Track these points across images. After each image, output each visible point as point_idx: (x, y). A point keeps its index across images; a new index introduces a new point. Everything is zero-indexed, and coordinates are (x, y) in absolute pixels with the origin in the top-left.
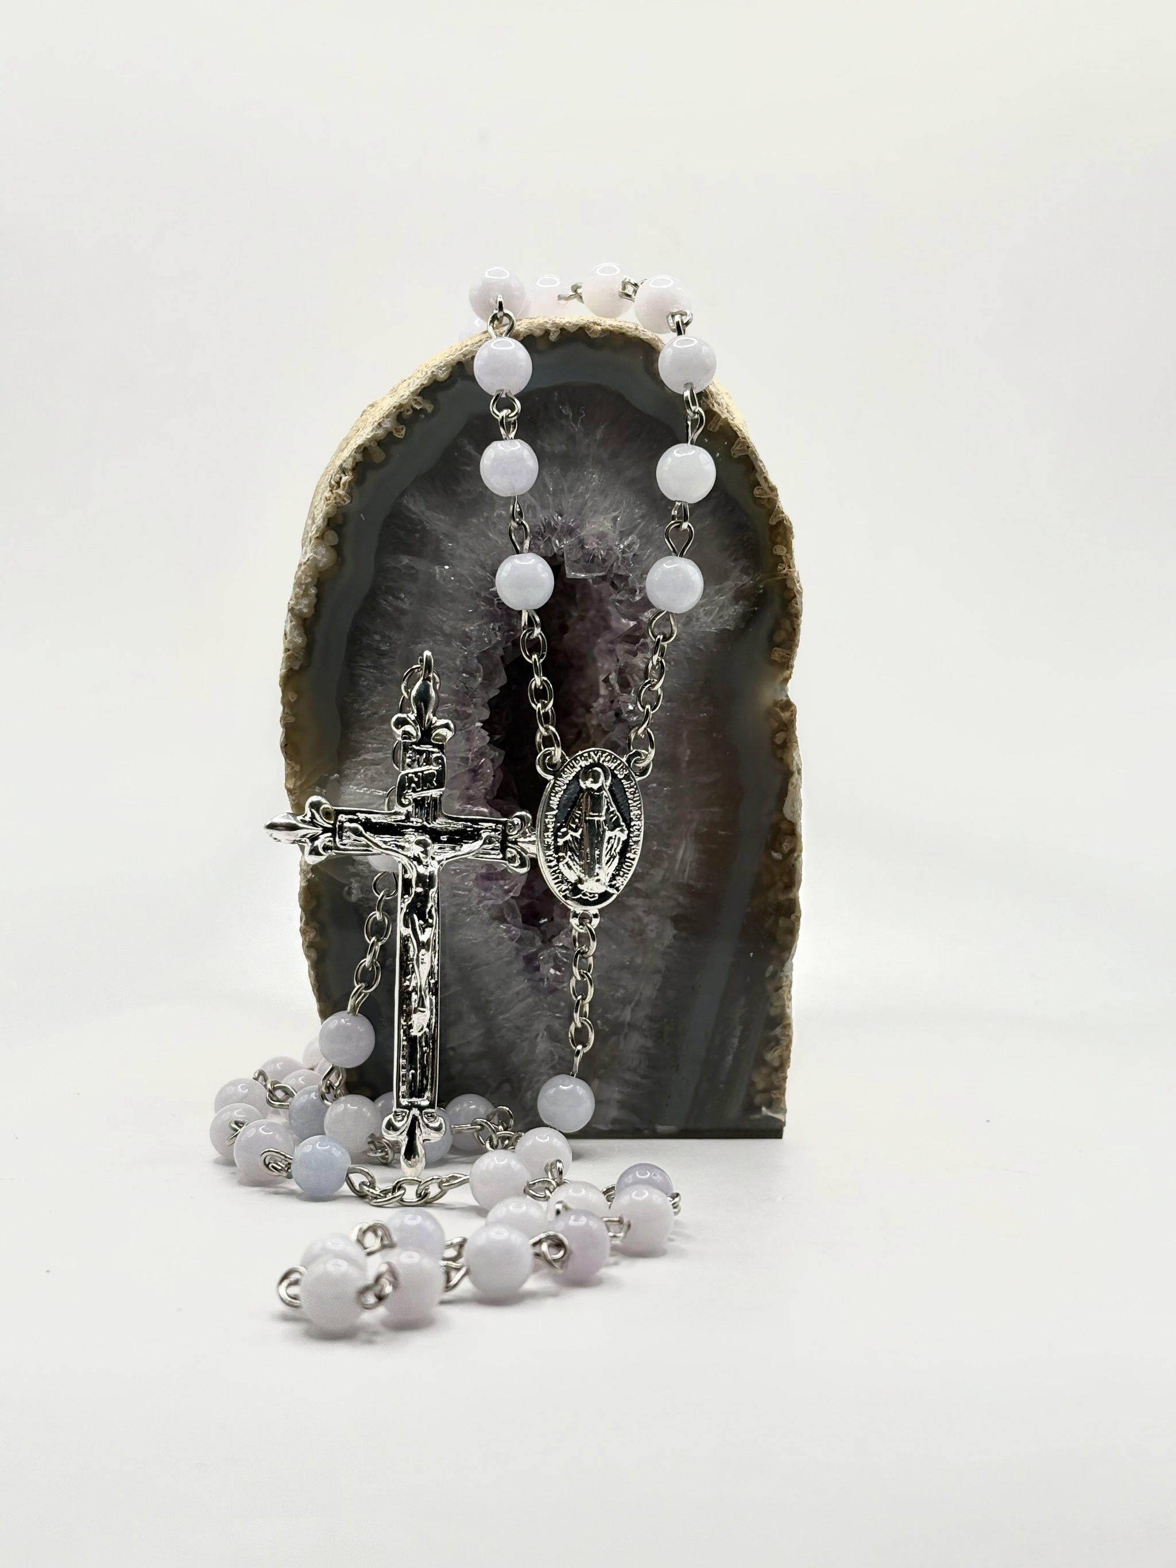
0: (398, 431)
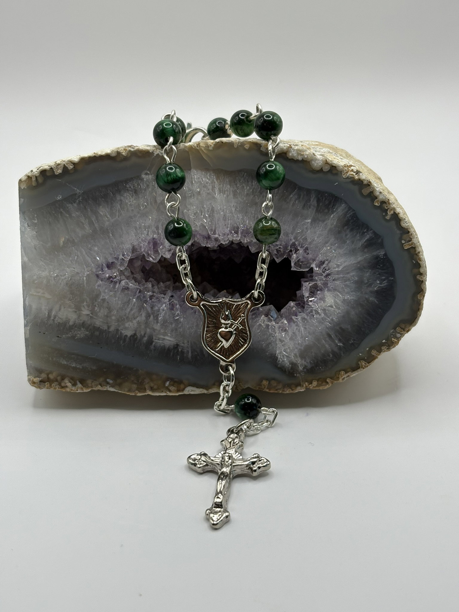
0: (378, 201)
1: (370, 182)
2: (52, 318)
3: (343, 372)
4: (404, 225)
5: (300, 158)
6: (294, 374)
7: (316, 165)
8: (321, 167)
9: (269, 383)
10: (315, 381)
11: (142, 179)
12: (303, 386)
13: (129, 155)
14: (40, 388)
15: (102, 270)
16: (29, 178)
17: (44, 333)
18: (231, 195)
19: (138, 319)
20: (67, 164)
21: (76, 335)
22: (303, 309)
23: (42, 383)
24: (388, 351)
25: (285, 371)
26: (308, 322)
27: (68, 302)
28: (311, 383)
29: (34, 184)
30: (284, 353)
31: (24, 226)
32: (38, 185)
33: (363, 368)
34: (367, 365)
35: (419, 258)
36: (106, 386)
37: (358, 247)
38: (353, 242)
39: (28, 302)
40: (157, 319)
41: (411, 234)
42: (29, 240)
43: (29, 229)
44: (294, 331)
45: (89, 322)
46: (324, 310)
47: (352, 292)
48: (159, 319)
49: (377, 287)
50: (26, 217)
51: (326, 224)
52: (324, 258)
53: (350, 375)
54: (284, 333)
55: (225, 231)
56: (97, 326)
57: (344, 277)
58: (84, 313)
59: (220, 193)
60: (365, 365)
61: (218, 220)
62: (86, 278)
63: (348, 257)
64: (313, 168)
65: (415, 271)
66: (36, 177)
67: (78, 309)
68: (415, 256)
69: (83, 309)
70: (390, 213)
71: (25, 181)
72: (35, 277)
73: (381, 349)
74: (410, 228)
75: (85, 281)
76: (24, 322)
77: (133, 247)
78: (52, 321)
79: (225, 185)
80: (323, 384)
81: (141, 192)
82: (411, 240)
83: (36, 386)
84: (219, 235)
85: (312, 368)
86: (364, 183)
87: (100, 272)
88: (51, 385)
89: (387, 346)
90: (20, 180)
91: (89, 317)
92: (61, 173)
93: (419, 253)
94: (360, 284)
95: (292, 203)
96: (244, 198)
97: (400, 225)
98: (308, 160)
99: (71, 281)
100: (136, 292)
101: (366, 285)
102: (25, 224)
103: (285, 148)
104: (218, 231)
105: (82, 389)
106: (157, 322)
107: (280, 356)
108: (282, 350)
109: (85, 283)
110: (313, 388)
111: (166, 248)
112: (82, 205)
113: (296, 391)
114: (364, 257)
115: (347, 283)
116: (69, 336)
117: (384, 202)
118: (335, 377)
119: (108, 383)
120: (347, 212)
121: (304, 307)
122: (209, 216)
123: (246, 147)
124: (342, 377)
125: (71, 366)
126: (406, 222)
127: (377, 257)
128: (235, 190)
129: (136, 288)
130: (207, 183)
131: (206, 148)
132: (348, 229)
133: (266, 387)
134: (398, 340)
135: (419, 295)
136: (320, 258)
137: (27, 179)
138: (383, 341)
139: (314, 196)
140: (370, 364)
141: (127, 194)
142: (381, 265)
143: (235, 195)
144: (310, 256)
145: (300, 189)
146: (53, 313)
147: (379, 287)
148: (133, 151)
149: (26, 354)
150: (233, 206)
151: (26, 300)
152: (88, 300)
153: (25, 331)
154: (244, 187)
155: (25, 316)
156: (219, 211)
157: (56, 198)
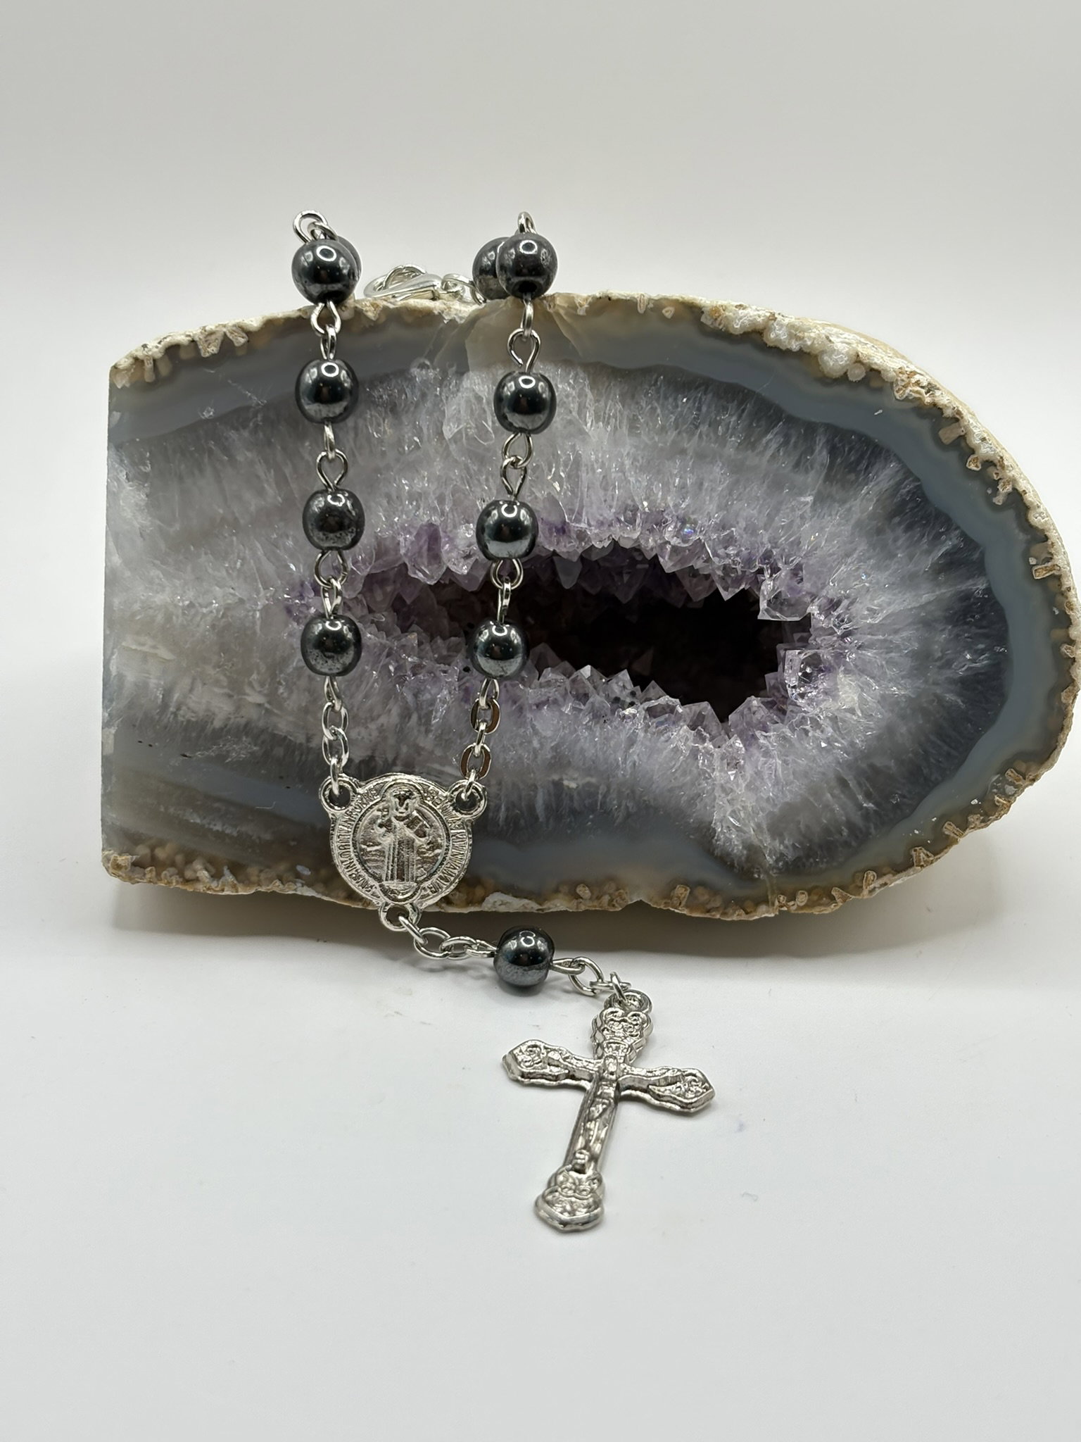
0: (975, 460)
1: (959, 413)
2: (172, 709)
3: (871, 874)
4: (1035, 519)
5: (795, 346)
6: (753, 873)
7: (831, 363)
8: (845, 370)
9: (690, 893)
10: (803, 893)
11: (411, 379)
12: (773, 904)
13: (383, 319)
14: (131, 880)
15: (301, 597)
16: (137, 361)
17: (150, 746)
18: (624, 428)
19: (383, 720)
20: (232, 333)
21: (228, 752)
22: (782, 716)
23: (138, 868)
24: (982, 827)
25: (732, 866)
26: (792, 745)
27: (211, 671)
28: (792, 897)
29: (149, 377)
30: (732, 820)
31: (119, 479)
32: (158, 382)
33: (922, 866)
34: (931, 859)
35: (1069, 602)
36: (295, 883)
37: (922, 571)
38: (911, 558)
39: (115, 667)
40: (428, 723)
41: (1052, 543)
42: (128, 514)
43: (131, 486)
44: (757, 767)
45: (261, 724)
46: (834, 720)
47: (903, 677)
48: (433, 722)
49: (963, 669)
50: (124, 458)
51: (850, 509)
52: (840, 593)
53: (888, 882)
54: (734, 772)
55: (606, 515)
56: (281, 733)
57: (885, 641)
58: (250, 699)
59: (597, 422)
60: (926, 858)
61: (588, 488)
62: (261, 614)
63: (900, 592)
64: (826, 371)
65: (1058, 633)
66: (154, 360)
67: (235, 689)
68: (1059, 598)
69: (248, 690)
70: (1004, 490)
71: (126, 370)
72: (137, 607)
73: (967, 820)
74: (1050, 529)
75: (258, 623)
76: (103, 716)
77: (379, 544)
78: (172, 716)
79: (610, 402)
80: (822, 902)
81: (406, 409)
82: (1051, 558)
83: (124, 875)
84: (589, 525)
85: (798, 859)
86: (945, 415)
87: (297, 601)
88: (158, 875)
89: (981, 815)
90: (115, 367)
91: (263, 712)
92: (213, 355)
93: (1069, 589)
94: (922, 660)
95: (769, 453)
96: (653, 438)
97: (1027, 520)
98: (813, 352)
99: (224, 620)
100: (380, 654)
101: (938, 664)
102: (121, 475)
103: (759, 320)
104: (587, 513)
105: (234, 887)
106: (427, 731)
107: (722, 827)
108: (728, 813)
109: (258, 628)
110: (796, 910)
111: (459, 550)
112: (261, 435)
113: (756, 917)
114: (937, 593)
115: (893, 654)
116: (212, 754)
117: (992, 462)
118: (853, 886)
119: (298, 876)
120: (899, 484)
121: (784, 712)
122: (569, 476)
123: (667, 312)
124: (869, 885)
125: (212, 829)
126: (1040, 514)
127: (966, 597)
128: (634, 415)
129: (381, 644)
130: (567, 396)
131: (572, 311)
132: (900, 524)
133: (683, 903)
134: (1009, 802)
135: (1063, 694)
136: (832, 590)
137: (132, 365)
138: (973, 803)
139: (824, 440)
140: (938, 856)
141: (373, 413)
142: (977, 616)
143: (633, 426)
144: (807, 586)
145: (791, 420)
146: (176, 696)
147: (969, 669)
148: (394, 309)
149: (103, 796)
150: (628, 454)
151: (112, 661)
152: (263, 668)
153: (103, 737)
154: (656, 408)
155: (106, 701)
156: (593, 465)
157: (200, 414)
